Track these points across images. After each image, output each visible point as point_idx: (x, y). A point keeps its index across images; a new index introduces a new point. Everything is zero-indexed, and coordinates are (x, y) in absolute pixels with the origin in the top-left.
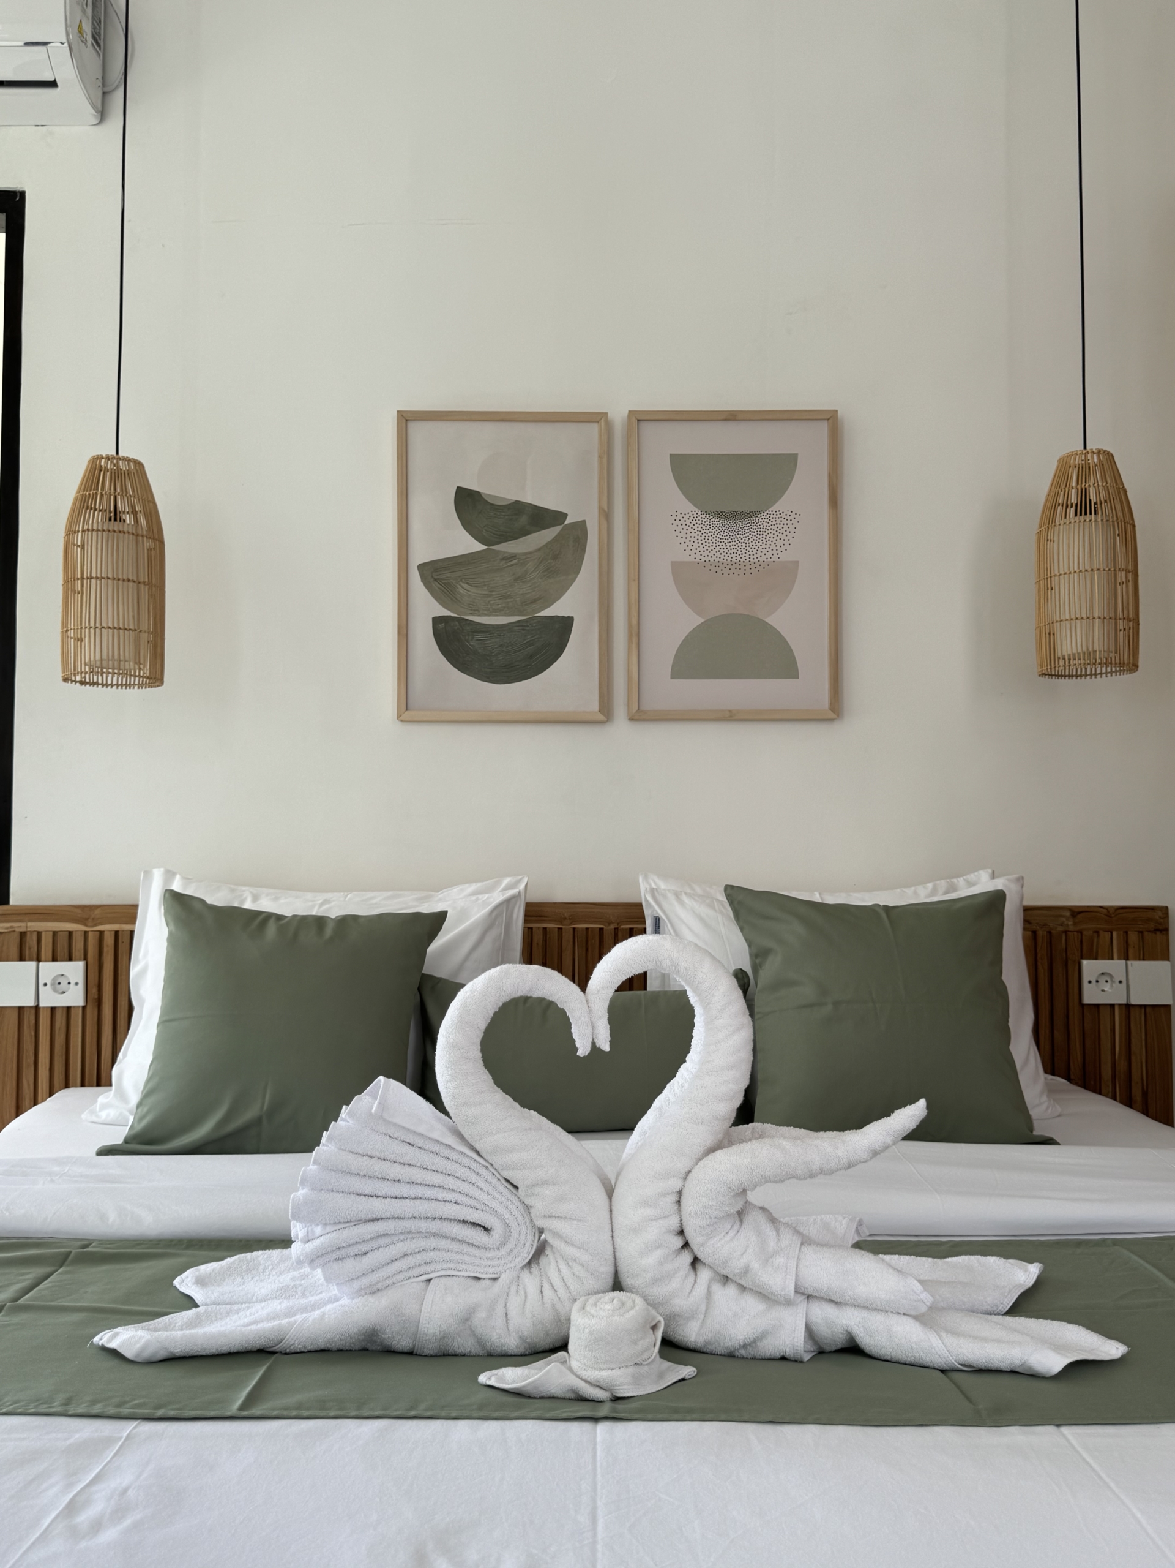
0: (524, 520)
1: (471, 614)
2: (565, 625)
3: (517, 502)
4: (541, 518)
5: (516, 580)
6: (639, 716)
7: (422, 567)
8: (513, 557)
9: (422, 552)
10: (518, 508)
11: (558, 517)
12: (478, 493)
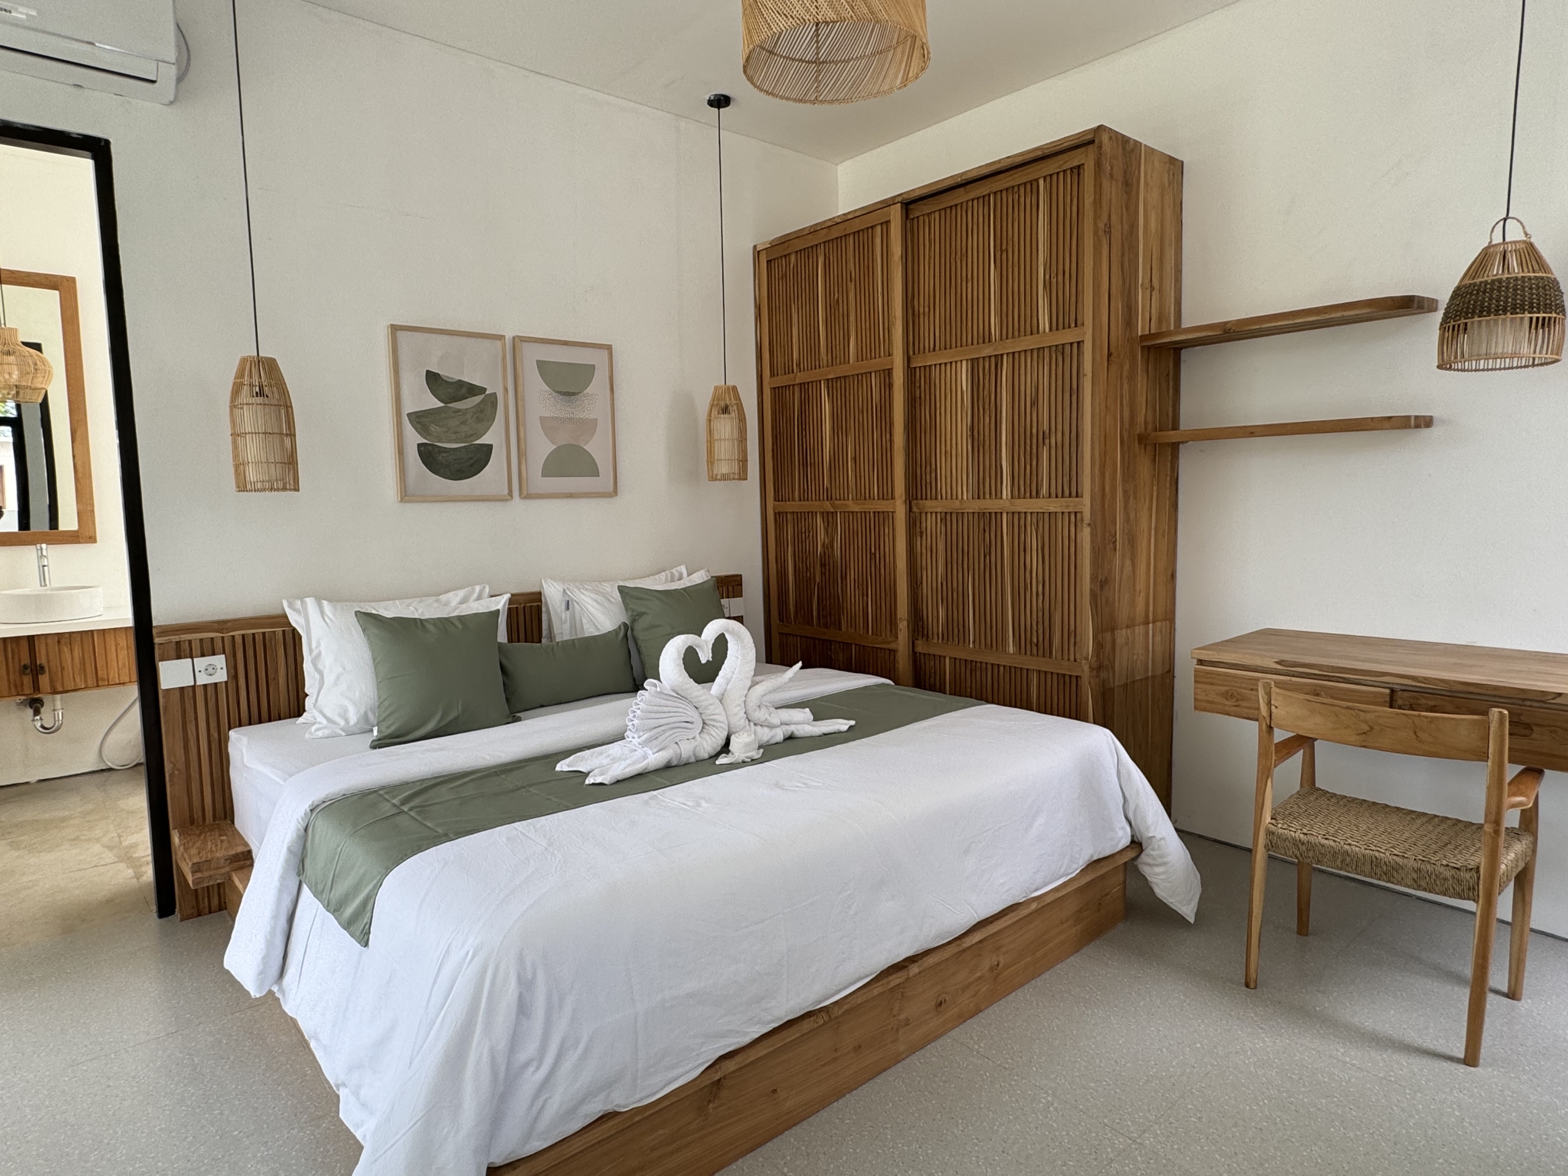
0: (464, 390)
1: (439, 442)
2: (489, 448)
3: (460, 381)
4: (473, 390)
5: (462, 423)
6: (527, 496)
7: (409, 415)
8: (459, 411)
9: (409, 407)
10: (460, 384)
11: (483, 390)
12: (439, 374)
